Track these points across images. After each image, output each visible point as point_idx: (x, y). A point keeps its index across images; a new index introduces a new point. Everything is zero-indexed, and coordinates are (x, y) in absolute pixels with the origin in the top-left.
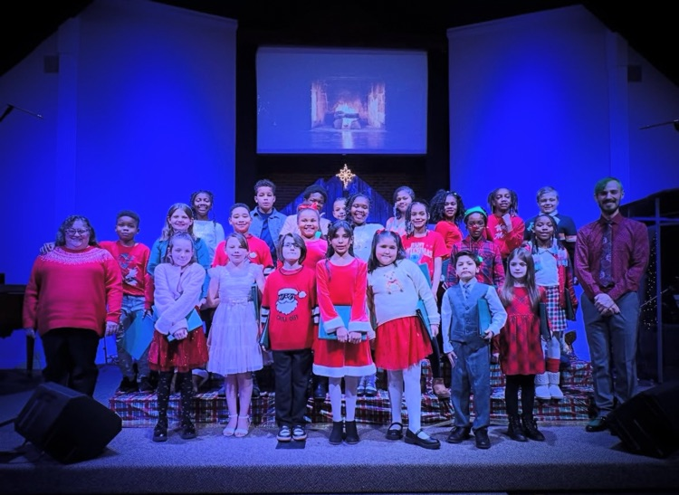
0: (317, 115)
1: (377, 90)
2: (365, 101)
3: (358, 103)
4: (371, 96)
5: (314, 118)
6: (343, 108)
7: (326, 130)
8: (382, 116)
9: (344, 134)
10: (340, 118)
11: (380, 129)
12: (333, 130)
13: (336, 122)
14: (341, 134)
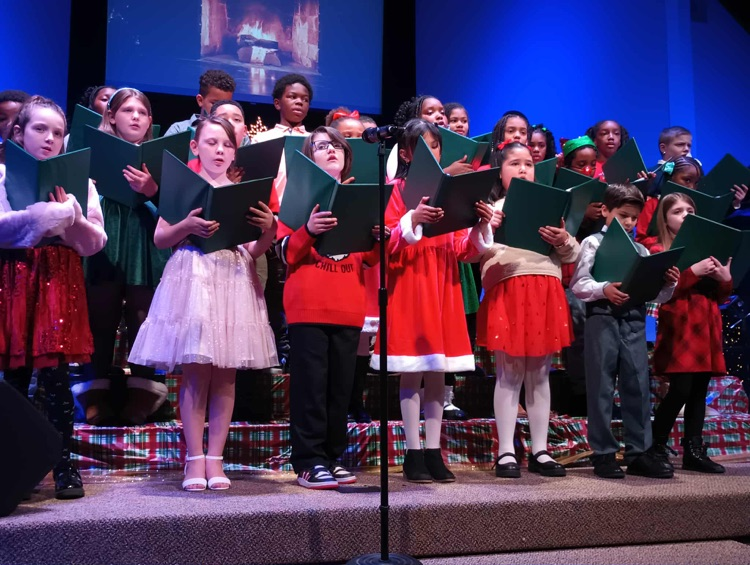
0: (210, 36)
1: (307, 9)
2: (288, 25)
3: (277, 25)
4: (297, 17)
5: (205, 41)
6: (252, 30)
7: (225, 61)
8: (314, 50)
9: (253, 71)
10: (249, 46)
11: (310, 69)
12: (236, 63)
13: (241, 52)
14: (248, 70)
